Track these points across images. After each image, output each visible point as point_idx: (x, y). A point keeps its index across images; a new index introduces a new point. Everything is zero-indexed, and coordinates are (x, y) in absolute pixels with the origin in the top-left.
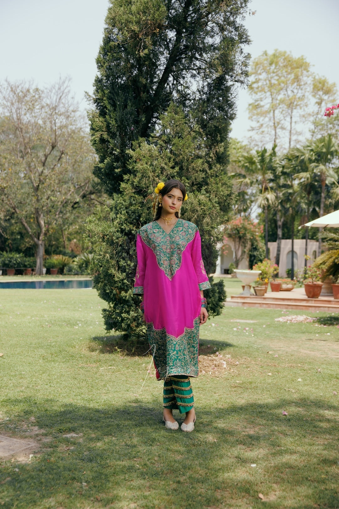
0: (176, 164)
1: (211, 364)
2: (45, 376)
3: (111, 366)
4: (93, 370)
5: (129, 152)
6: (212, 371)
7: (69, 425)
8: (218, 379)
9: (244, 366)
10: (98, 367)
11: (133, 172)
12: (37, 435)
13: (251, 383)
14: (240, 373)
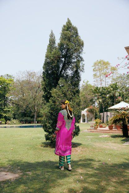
1: (75, 150)
3: (46, 151)
7: (28, 169)
9: (85, 151)
10: (42, 152)
11: (52, 97)
12: (19, 173)
13: (85, 156)
14: (83, 153)
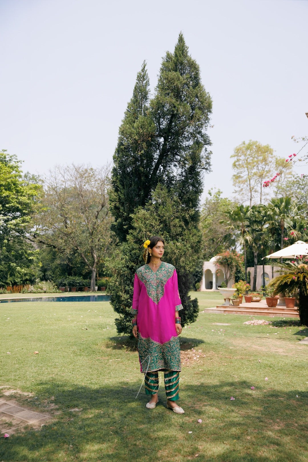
0: (161, 222)
1: (185, 357)
2: (71, 367)
3: (118, 358)
4: (105, 362)
5: (132, 215)
6: (185, 362)
7: (75, 402)
8: (188, 368)
9: (209, 358)
10: (108, 360)
11: (134, 229)
12: (52, 410)
13: (209, 371)
14: (204, 363)
